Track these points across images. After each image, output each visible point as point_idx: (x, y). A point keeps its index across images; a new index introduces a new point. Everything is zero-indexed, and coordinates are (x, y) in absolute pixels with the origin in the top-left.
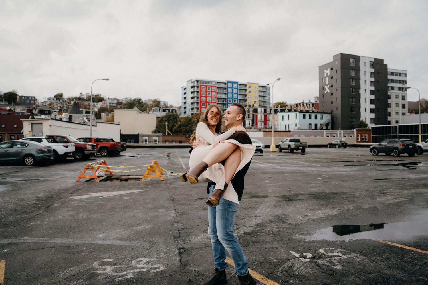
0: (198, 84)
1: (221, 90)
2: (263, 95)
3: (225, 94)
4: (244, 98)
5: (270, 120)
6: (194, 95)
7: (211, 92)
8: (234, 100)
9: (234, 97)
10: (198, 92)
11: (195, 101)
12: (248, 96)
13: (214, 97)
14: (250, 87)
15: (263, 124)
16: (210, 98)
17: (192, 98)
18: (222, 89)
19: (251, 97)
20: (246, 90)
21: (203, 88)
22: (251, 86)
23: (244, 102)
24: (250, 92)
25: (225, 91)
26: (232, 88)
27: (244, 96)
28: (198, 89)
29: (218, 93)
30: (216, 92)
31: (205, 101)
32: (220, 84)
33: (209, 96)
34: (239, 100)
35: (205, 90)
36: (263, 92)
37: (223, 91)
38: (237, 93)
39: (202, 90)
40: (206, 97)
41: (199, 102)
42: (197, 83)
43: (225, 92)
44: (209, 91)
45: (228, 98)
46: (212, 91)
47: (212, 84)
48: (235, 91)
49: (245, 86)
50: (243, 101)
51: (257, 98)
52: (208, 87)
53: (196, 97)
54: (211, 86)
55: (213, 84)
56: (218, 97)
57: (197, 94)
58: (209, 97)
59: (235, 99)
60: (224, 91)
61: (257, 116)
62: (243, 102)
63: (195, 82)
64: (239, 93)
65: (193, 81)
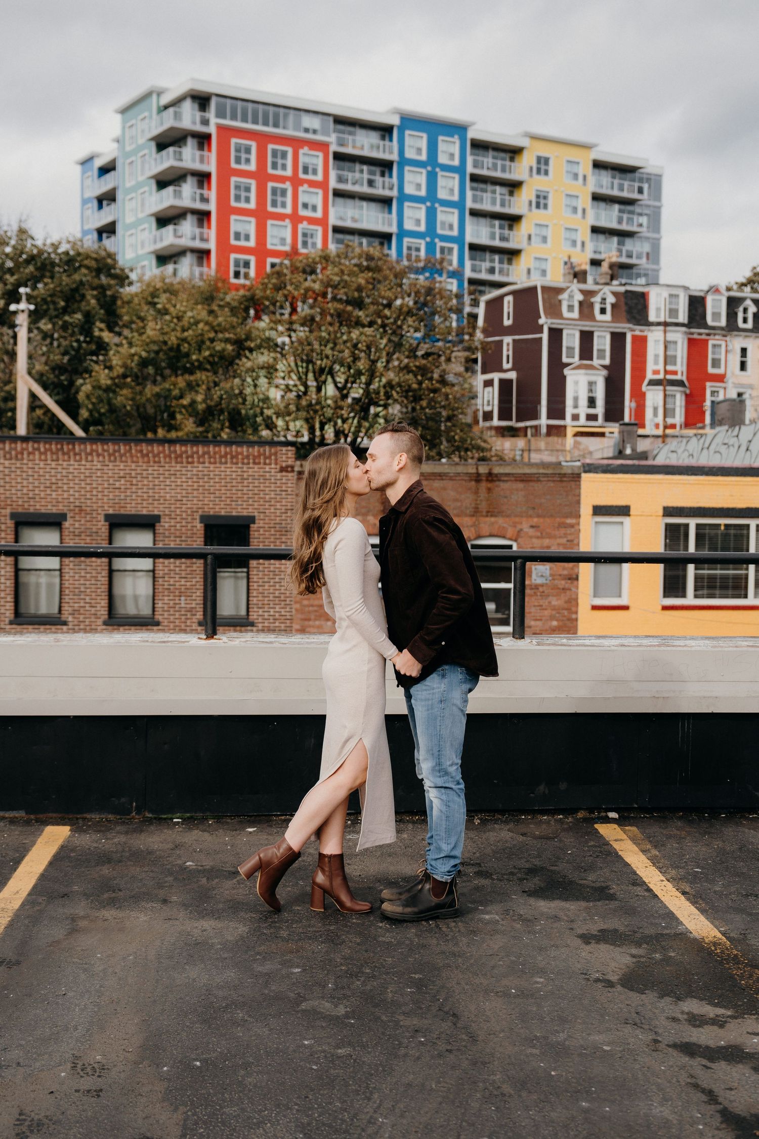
0: (205, 122)
1: (357, 175)
2: (620, 221)
3: (386, 202)
4: (503, 239)
5: (730, 380)
6: (178, 194)
7: (296, 182)
8: (442, 250)
9: (439, 231)
10: (203, 178)
11: (185, 242)
12: (525, 228)
13: (311, 221)
14: (543, 163)
15: (679, 402)
16: (287, 222)
17: (163, 220)
18: (365, 168)
19: (544, 232)
20: (514, 186)
21: (238, 150)
22: (547, 161)
23: (501, 262)
24: (541, 201)
25: (384, 188)
26: (432, 164)
27: (501, 227)
28: (202, 160)
29: (338, 194)
30: (323, 185)
31: (252, 243)
32: (350, 133)
33: (279, 210)
34: (473, 247)
35: (252, 167)
36: (617, 207)
37: (371, 183)
38: (459, 205)
39: (233, 165)
40: (261, 216)
41: (212, 245)
42: (198, 115)
43: (387, 193)
44: (282, 179)
45: (403, 233)
46: (302, 176)
47: (297, 126)
48: (448, 186)
49: (508, 156)
50: (497, 257)
51: (583, 244)
52: (271, 147)
53: (194, 212)
54: (297, 143)
55: (307, 130)
56: (340, 223)
57: (199, 191)
58: (281, 217)
59: (444, 238)
60: (378, 179)
61: (641, 343)
62: (497, 265)
63: (188, 106)
64: (469, 204)
65: (165, 99)
